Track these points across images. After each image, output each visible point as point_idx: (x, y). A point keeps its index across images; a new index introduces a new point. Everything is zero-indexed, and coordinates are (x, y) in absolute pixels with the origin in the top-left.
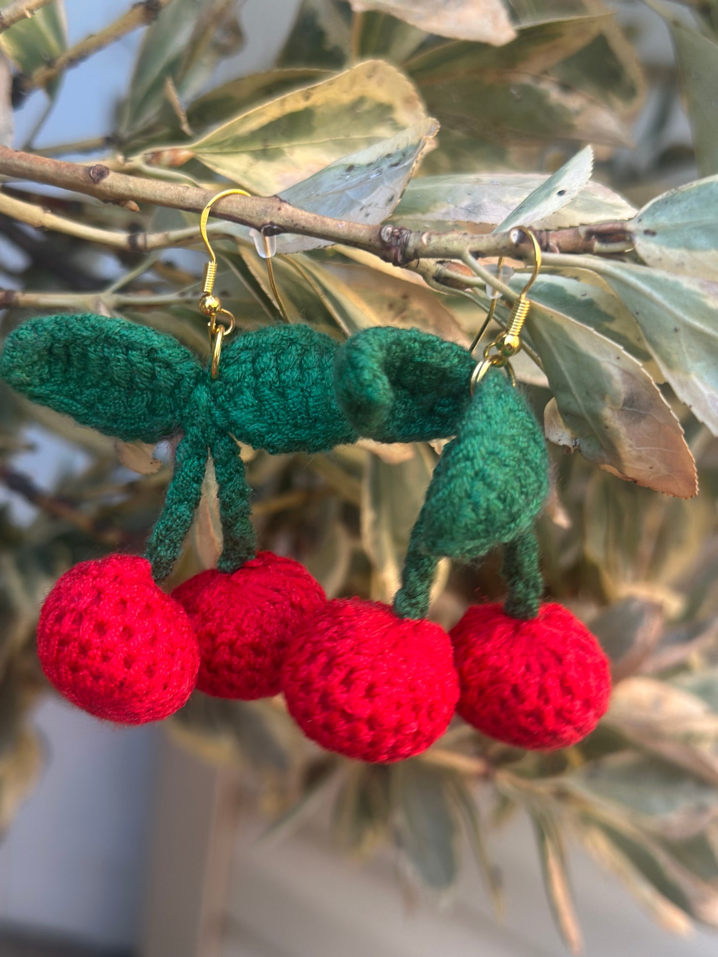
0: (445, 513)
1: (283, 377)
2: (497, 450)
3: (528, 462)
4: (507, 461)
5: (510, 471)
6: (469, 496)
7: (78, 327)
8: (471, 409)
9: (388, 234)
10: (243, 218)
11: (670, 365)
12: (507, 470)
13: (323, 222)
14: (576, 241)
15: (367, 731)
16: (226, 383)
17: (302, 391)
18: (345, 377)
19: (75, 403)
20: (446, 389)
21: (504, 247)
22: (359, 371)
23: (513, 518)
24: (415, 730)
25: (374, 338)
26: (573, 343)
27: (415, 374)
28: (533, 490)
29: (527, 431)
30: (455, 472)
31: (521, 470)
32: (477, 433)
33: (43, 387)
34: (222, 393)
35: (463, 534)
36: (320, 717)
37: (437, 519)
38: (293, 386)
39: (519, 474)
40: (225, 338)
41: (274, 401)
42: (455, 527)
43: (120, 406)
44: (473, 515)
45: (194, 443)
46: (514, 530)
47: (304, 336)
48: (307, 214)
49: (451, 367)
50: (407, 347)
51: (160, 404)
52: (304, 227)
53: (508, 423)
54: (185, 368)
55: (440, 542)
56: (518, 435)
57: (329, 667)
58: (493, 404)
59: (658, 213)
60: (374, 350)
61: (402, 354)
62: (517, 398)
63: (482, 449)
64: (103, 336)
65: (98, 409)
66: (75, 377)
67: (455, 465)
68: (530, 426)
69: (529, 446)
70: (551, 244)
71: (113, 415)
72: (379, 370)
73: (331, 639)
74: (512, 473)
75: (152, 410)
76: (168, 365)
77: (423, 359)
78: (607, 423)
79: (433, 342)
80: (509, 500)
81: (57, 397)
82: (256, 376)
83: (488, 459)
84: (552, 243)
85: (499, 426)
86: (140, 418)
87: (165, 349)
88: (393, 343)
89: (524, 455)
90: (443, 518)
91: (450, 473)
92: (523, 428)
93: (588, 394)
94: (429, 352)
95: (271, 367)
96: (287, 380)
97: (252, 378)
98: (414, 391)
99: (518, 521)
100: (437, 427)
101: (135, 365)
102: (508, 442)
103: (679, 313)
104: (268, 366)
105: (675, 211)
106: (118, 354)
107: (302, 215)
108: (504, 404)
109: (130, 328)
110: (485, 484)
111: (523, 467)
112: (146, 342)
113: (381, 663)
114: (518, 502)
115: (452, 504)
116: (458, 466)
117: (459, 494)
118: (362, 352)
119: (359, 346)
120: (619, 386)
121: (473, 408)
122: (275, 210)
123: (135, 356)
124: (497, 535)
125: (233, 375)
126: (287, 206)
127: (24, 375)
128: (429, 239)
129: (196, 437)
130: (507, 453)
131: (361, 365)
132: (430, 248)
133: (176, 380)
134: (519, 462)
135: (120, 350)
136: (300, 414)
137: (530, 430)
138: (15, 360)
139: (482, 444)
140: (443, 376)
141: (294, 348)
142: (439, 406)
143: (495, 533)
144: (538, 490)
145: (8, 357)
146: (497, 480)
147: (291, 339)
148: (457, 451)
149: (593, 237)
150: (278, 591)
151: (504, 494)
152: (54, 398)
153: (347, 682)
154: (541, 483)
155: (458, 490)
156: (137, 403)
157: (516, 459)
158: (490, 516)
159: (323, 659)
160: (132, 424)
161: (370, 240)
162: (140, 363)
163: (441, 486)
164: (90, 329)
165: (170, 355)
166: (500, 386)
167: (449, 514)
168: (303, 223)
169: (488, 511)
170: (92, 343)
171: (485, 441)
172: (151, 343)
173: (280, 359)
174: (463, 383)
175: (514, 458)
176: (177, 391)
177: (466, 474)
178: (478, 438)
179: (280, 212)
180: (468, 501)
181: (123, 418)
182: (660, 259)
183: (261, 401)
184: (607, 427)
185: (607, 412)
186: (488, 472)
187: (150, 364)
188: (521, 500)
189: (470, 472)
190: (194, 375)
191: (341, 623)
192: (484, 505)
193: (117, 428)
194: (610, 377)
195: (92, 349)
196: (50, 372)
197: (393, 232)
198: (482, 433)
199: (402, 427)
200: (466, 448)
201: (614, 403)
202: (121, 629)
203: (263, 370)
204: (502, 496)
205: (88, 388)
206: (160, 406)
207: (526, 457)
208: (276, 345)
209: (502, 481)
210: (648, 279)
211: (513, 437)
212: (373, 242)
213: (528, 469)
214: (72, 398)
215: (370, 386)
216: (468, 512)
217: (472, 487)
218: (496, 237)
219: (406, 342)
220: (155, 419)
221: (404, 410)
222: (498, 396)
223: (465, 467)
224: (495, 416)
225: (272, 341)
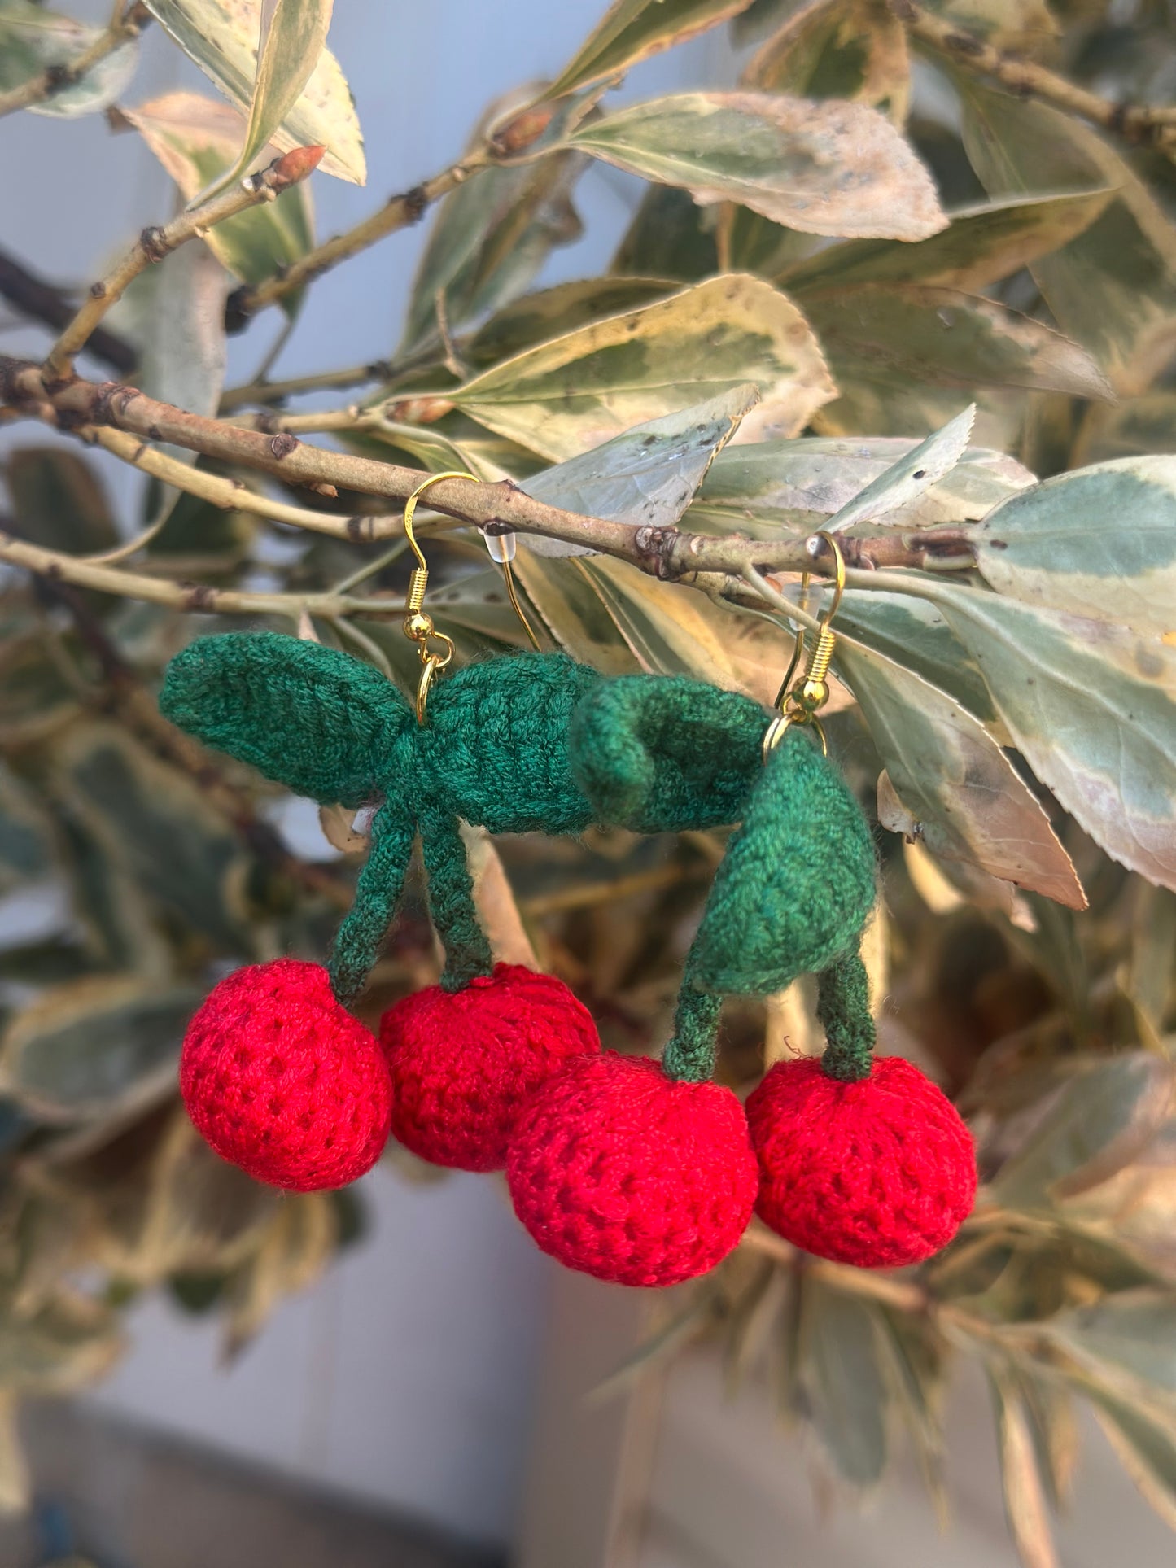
0: (728, 933)
1: (515, 727)
2: (799, 844)
3: (843, 860)
4: (813, 858)
5: (818, 872)
6: (759, 909)
7: (254, 650)
8: (761, 788)
9: (646, 537)
10: (462, 511)
11: (1024, 731)
12: (813, 871)
13: (564, 519)
14: (898, 553)
15: (625, 1241)
16: (438, 732)
17: (542, 747)
18: (584, 747)
19: (257, 751)
20: (729, 758)
21: (799, 560)
22: (602, 739)
23: (824, 938)
24: (695, 1239)
25: (623, 691)
26: (896, 694)
27: (684, 738)
28: (853, 897)
29: (841, 817)
30: (739, 876)
31: (834, 871)
32: (769, 822)
33: (218, 728)
34: (432, 746)
35: (754, 961)
36: (558, 1222)
37: (717, 942)
38: (529, 740)
39: (831, 876)
40: (437, 671)
41: (499, 761)
42: (741, 953)
43: (309, 757)
44: (767, 936)
45: (394, 812)
46: (826, 954)
47: (555, 670)
48: (543, 507)
49: (734, 727)
50: (672, 701)
51: (356, 757)
52: (538, 526)
53: (812, 806)
54: (387, 711)
55: (722, 975)
56: (828, 822)
57: (570, 1151)
58: (792, 779)
59: (1012, 517)
60: (623, 709)
61: (664, 711)
62: (827, 769)
63: (777, 843)
64: (284, 664)
65: (283, 759)
66: (258, 715)
67: (739, 866)
68: (846, 808)
69: (844, 837)
70: (862, 557)
71: (301, 769)
72: (632, 735)
73: (574, 1111)
74: (819, 876)
75: (348, 766)
76: (364, 707)
77: (694, 717)
78: (947, 803)
79: (708, 693)
80: (816, 913)
81: (237, 741)
82: (479, 724)
83: (785, 857)
84: (865, 554)
85: (801, 811)
86: (334, 775)
87: (360, 685)
88: (650, 697)
89: (837, 850)
90: (724, 940)
91: (732, 878)
92: (835, 811)
93: (919, 763)
94: (703, 708)
95: (499, 713)
96: (520, 732)
97: (472, 727)
98: (685, 761)
99: (831, 942)
100: (719, 809)
101: (322, 704)
102: (813, 832)
103: (1033, 658)
104: (496, 712)
105: (1034, 515)
106: (301, 688)
107: (538, 509)
108: (807, 780)
109: (320, 653)
110: (782, 892)
111: (835, 867)
112: (336, 673)
113: (643, 1144)
114: (830, 916)
115: (737, 921)
116: (744, 868)
117: (747, 907)
118: (608, 712)
119: (603, 704)
120: (957, 753)
121: (764, 786)
122: (503, 501)
123: (322, 691)
124: (802, 963)
125: (447, 722)
126: (519, 495)
127: (191, 711)
128: (701, 546)
129: (397, 804)
130: (812, 848)
131: (605, 729)
132: (703, 558)
133: (375, 725)
134: (829, 859)
135: (304, 684)
136: (536, 779)
137: (846, 814)
138: (178, 692)
139: (776, 836)
140: (724, 739)
141: (536, 686)
142: (720, 781)
143: (798, 959)
144: (858, 898)
145: (170, 688)
146: (799, 886)
147: (535, 675)
148: (742, 847)
149: (922, 548)
150: (513, 1022)
151: (810, 906)
152: (232, 743)
153: (596, 1171)
154: (864, 888)
155: (744, 901)
156: (329, 755)
157: (825, 856)
158: (790, 937)
159: (562, 1139)
160: (325, 782)
161: (624, 545)
162: (329, 701)
163: (720, 897)
164: (269, 653)
165: (366, 692)
166: (802, 754)
167: (732, 934)
168: (538, 520)
169: (787, 931)
170: (271, 672)
171: (781, 832)
172: (343, 675)
173: (513, 702)
174: (753, 749)
175: (823, 854)
176: (377, 741)
177: (754, 879)
178: (771, 828)
179: (507, 504)
180: (759, 915)
181: (316, 773)
182: (1010, 583)
183: (481, 759)
184: (948, 810)
185: (946, 789)
186: (786, 874)
187: (341, 703)
188: (835, 913)
189: (762, 876)
190: (398, 720)
191: (587, 1087)
192: (782, 921)
193: (308, 787)
194: (944, 741)
195: (270, 681)
196: (227, 707)
197: (653, 535)
198: (777, 821)
199: (670, 811)
200: (754, 842)
201: (952, 777)
202: (269, 1060)
203: (488, 717)
204: (807, 908)
205: (272, 731)
206: (357, 760)
207: (840, 853)
208: (512, 682)
209: (806, 888)
210: (994, 610)
211: (820, 826)
212: (627, 548)
213: (844, 869)
214: (254, 743)
215: (618, 758)
216: (759, 930)
217: (764, 897)
218: (789, 546)
219: (669, 695)
220: (352, 776)
221: (672, 788)
222: (799, 769)
223: (754, 869)
224: (794, 797)
225: (505, 676)
